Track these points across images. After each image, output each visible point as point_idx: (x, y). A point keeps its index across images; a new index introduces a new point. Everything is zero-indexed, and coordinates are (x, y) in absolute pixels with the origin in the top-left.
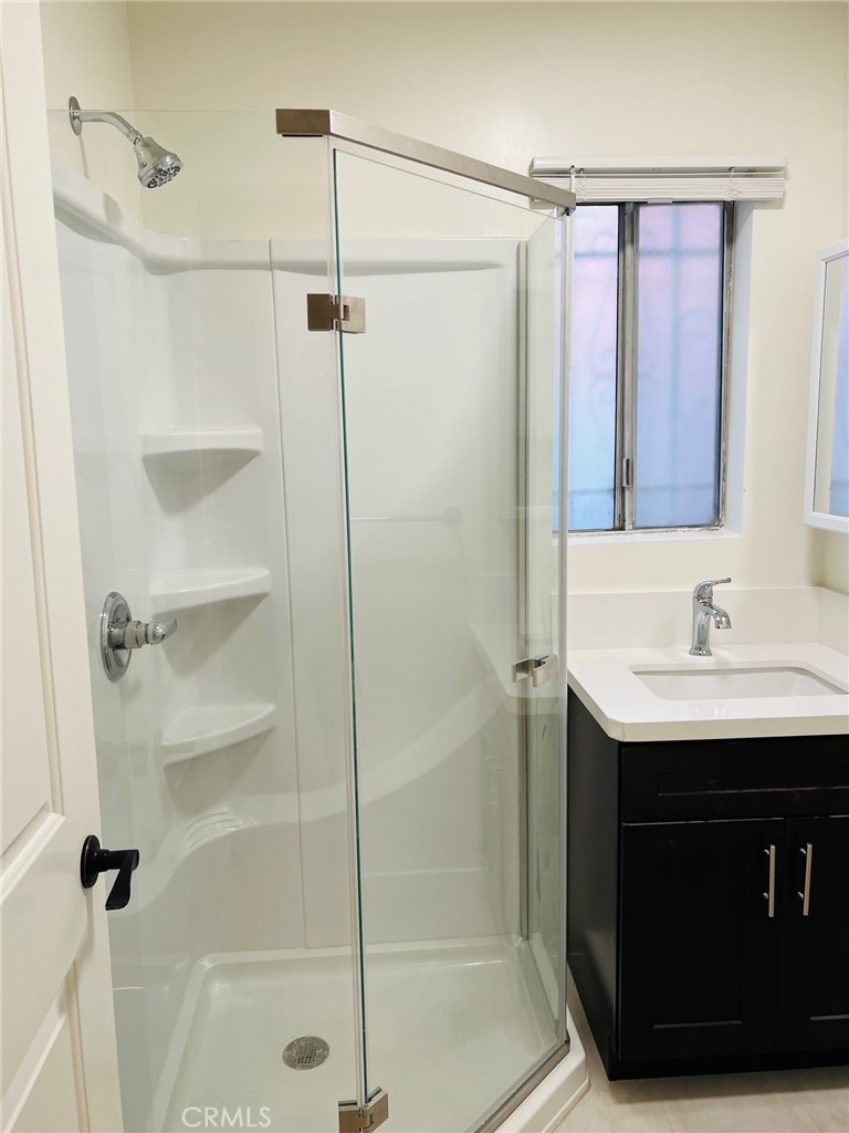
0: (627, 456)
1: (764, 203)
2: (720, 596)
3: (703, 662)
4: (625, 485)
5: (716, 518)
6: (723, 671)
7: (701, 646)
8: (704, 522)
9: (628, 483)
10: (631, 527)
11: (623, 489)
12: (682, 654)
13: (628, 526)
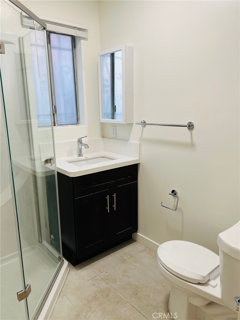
0: (54, 105)
1: (83, 38)
2: (84, 141)
3: (81, 158)
4: (54, 113)
5: (78, 122)
6: (87, 160)
7: (80, 155)
8: (75, 123)
9: (55, 112)
10: (57, 125)
11: (54, 114)
12: (75, 157)
13: (56, 125)
